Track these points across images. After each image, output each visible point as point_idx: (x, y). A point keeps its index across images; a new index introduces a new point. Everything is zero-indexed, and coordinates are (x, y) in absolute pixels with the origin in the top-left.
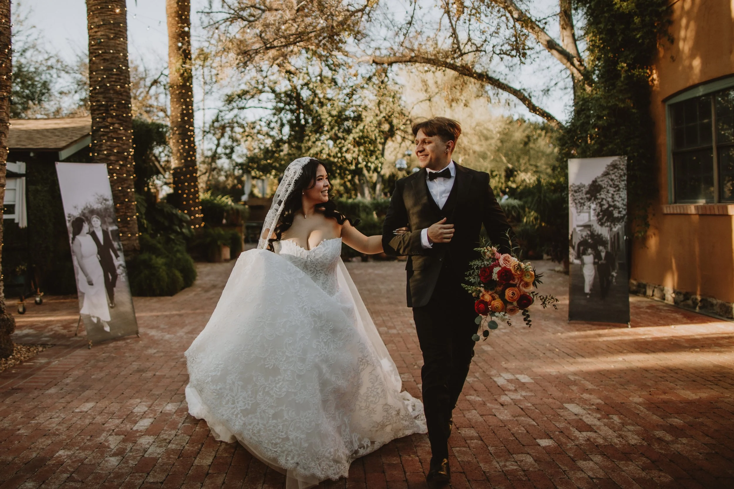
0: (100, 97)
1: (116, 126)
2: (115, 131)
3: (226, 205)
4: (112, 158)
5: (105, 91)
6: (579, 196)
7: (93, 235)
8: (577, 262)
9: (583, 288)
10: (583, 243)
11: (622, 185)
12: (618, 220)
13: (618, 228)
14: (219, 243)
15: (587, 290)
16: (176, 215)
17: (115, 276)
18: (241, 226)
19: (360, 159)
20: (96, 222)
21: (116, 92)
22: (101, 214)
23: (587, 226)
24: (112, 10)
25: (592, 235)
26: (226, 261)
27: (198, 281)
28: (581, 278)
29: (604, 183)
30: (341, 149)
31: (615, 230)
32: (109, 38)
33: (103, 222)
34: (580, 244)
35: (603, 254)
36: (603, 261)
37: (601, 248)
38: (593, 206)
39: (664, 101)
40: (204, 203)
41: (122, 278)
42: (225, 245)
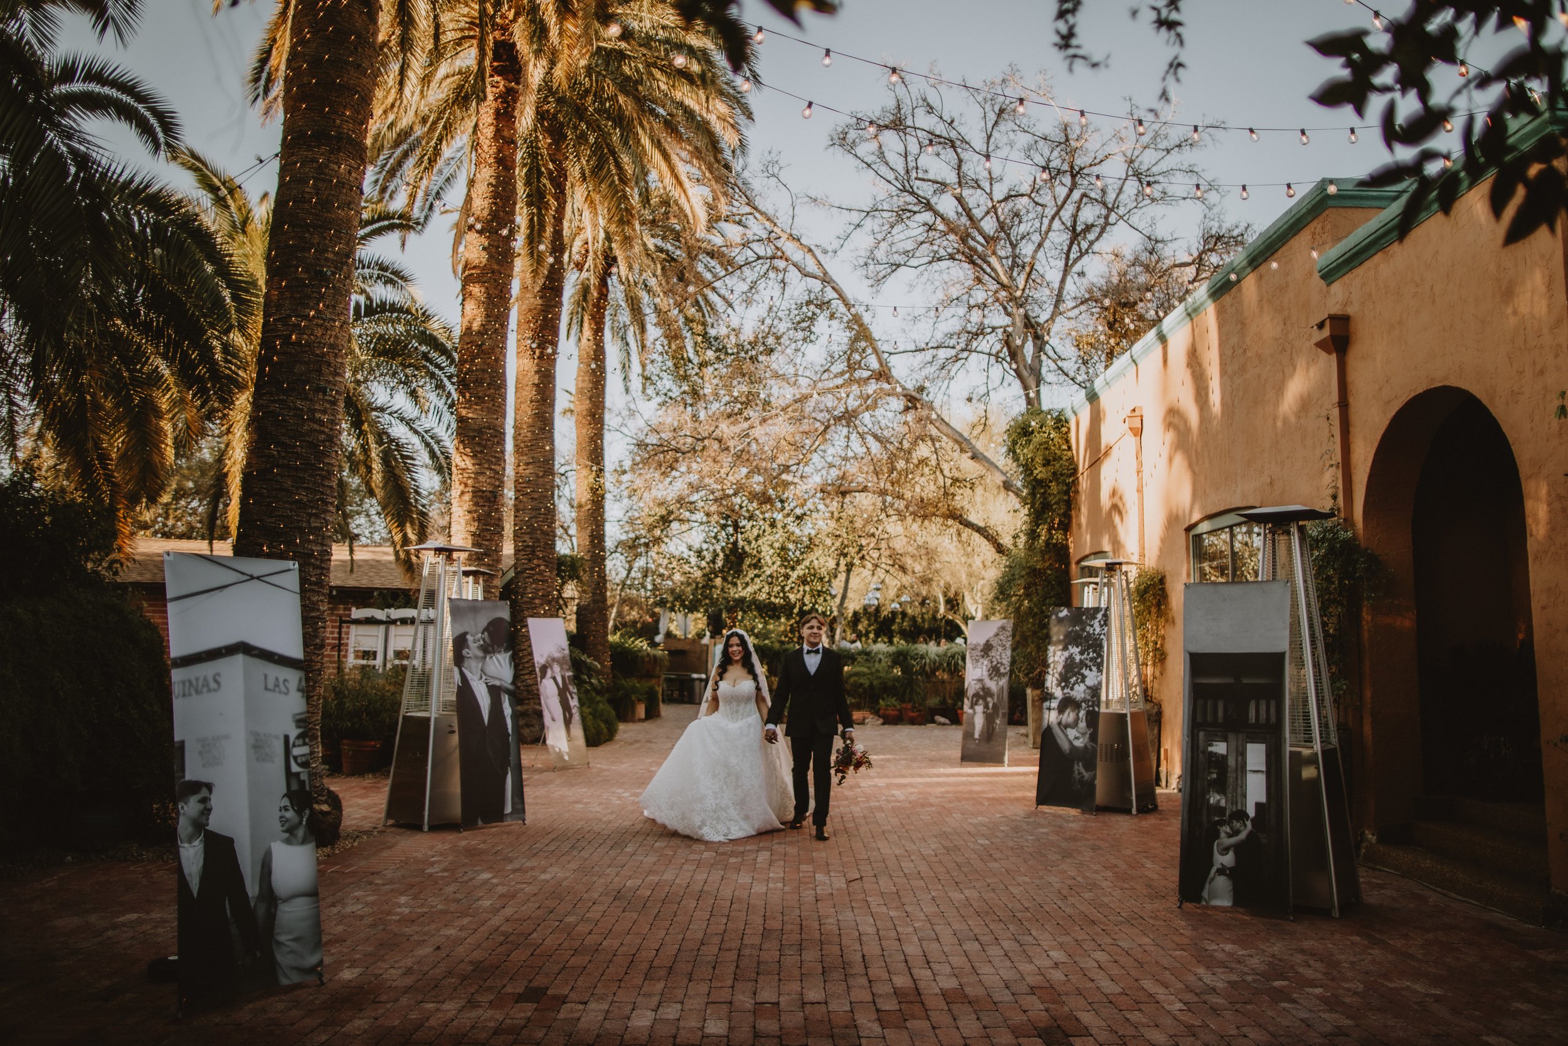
0: (527, 538)
1: (542, 567)
2: (541, 573)
3: (640, 650)
4: (537, 601)
5: (532, 531)
6: (975, 653)
7: (554, 679)
8: (970, 711)
9: (973, 734)
10: (976, 695)
11: (1008, 644)
12: (1004, 675)
13: (1004, 682)
14: (633, 697)
15: (977, 736)
16: (584, 662)
17: (571, 715)
18: (659, 677)
19: (806, 601)
20: (557, 668)
21: (544, 533)
22: (559, 662)
23: (980, 680)
24: (543, 447)
25: (983, 689)
26: (640, 720)
27: (617, 737)
28: (973, 725)
29: (994, 643)
30: (783, 587)
31: (1001, 683)
32: (537, 476)
33: (562, 669)
34: (974, 696)
35: (991, 705)
36: (990, 711)
37: (989, 699)
38: (986, 662)
39: (1078, 562)
40: (614, 647)
41: (576, 717)
42: (639, 700)
